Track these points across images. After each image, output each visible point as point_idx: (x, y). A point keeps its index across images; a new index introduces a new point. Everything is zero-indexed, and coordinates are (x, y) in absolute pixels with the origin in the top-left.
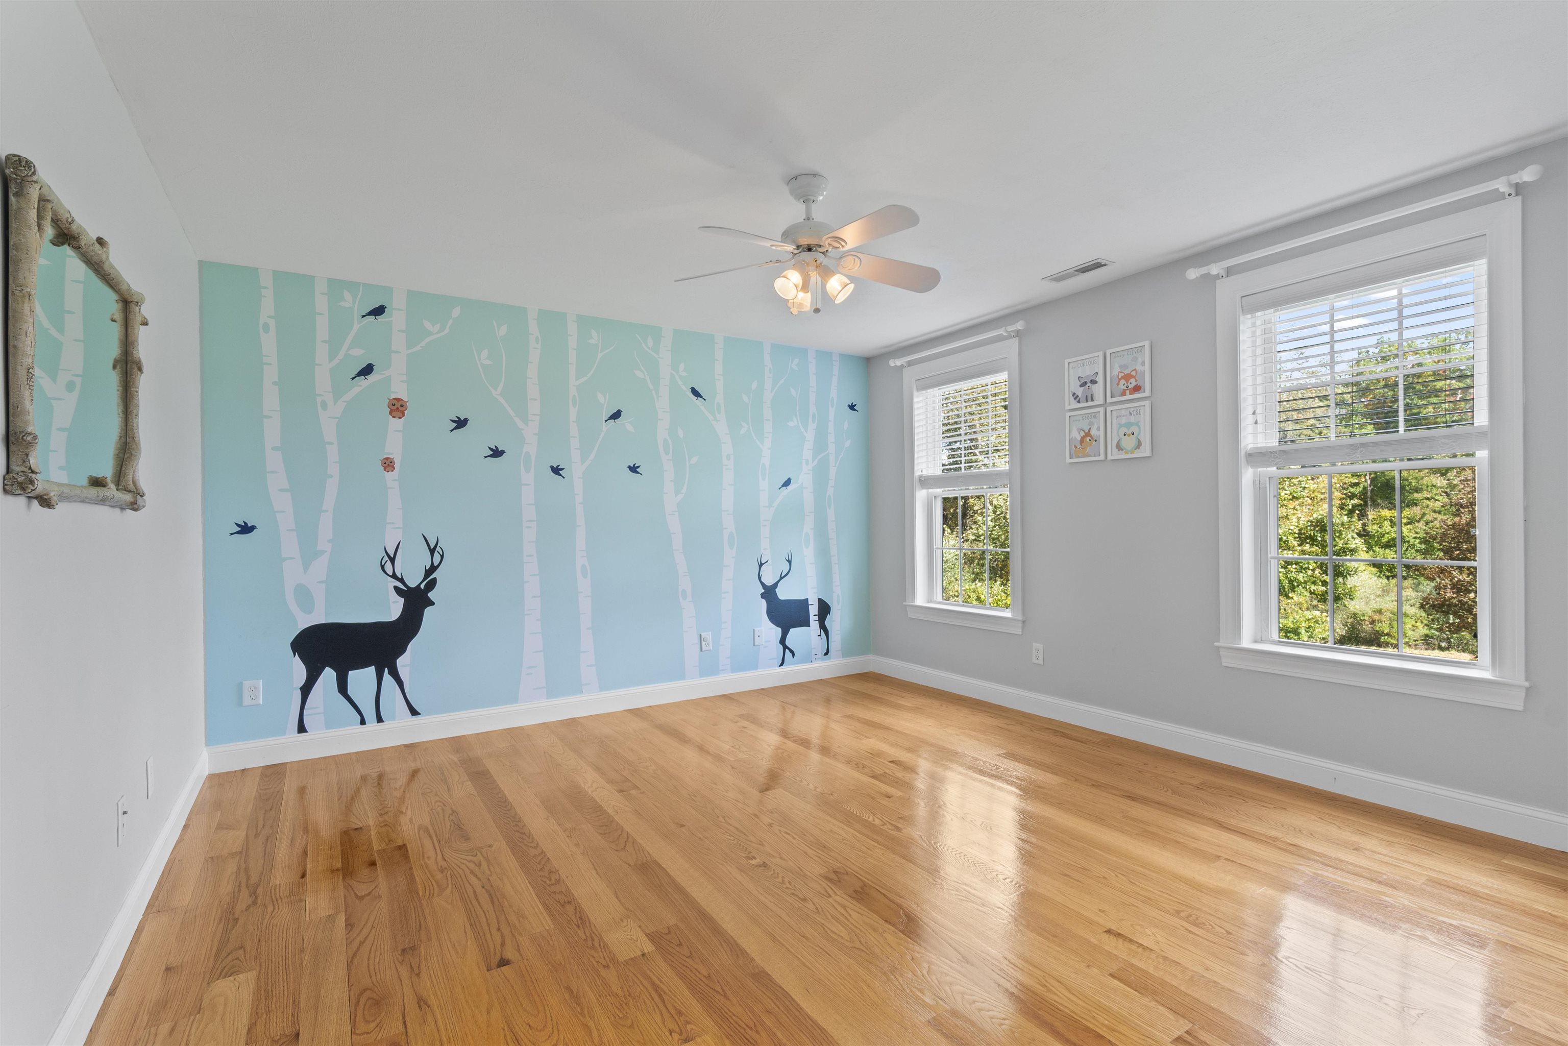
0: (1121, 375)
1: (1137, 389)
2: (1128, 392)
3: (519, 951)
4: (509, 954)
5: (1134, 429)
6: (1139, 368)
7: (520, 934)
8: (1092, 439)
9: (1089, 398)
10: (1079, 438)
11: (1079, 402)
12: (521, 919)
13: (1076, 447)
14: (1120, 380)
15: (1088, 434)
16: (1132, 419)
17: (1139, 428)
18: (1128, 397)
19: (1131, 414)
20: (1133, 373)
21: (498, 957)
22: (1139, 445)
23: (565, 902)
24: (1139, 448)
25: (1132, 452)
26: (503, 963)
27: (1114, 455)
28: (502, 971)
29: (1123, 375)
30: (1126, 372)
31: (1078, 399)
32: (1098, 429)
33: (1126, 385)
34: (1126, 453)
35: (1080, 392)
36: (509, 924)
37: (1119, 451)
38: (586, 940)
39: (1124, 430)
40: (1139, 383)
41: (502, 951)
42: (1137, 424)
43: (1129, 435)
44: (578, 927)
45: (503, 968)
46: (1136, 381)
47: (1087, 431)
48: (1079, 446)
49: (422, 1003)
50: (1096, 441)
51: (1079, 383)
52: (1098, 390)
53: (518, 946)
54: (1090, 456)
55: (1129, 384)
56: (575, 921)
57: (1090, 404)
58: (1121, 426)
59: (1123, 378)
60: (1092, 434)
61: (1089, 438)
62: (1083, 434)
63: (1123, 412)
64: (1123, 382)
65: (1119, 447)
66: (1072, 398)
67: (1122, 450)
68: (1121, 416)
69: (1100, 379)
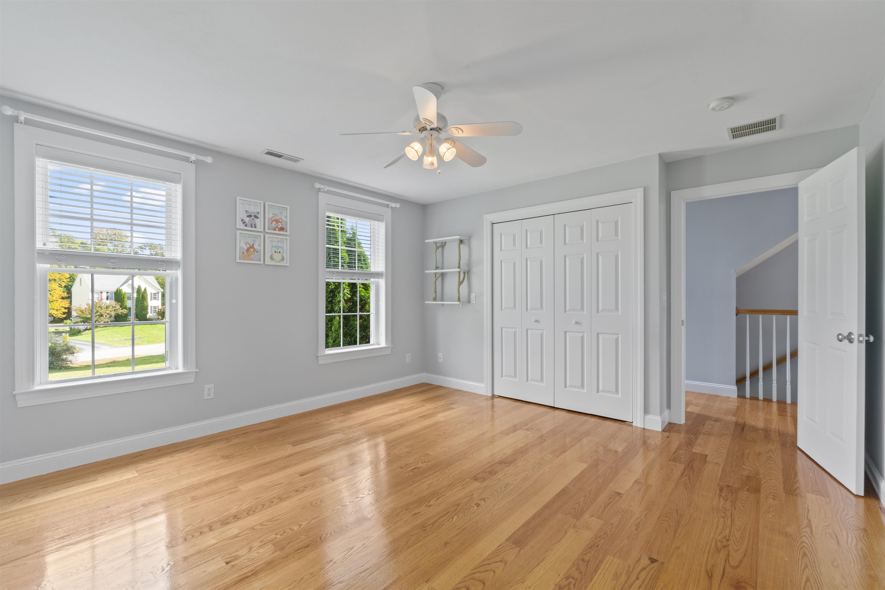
0: (273, 219)
1: (282, 229)
2: (277, 229)
3: (639, 559)
4: (645, 561)
5: (280, 250)
6: (284, 219)
7: (629, 566)
8: (255, 250)
9: (253, 226)
10: (246, 248)
11: (246, 226)
12: (619, 574)
13: (243, 253)
14: (273, 221)
15: (252, 247)
16: (280, 244)
17: (283, 249)
18: (277, 232)
19: (279, 241)
20: (280, 220)
21: (652, 565)
22: (283, 259)
23: (584, 562)
24: (283, 261)
25: (279, 262)
26: (653, 561)
27: (268, 261)
28: (657, 558)
29: (275, 219)
30: (277, 218)
31: (245, 224)
32: (259, 245)
33: (276, 225)
34: (276, 262)
35: (247, 220)
36: (628, 577)
37: (272, 260)
38: (604, 538)
39: (274, 249)
40: (284, 226)
41: (648, 566)
42: (282, 248)
43: (277, 253)
44: (598, 546)
45: (656, 558)
46: (282, 225)
47: (251, 245)
48: (245, 253)
49: (710, 575)
50: (257, 252)
51: (246, 215)
52: (259, 222)
53: (637, 562)
54: (253, 260)
55: (278, 225)
56: (596, 548)
57: (254, 229)
58: (273, 247)
59: (274, 220)
60: (255, 247)
61: (252, 250)
62: (248, 246)
63: (274, 240)
64: (274, 223)
65: (272, 258)
66: (241, 223)
67: (274, 260)
68: (273, 241)
69: (261, 216)
